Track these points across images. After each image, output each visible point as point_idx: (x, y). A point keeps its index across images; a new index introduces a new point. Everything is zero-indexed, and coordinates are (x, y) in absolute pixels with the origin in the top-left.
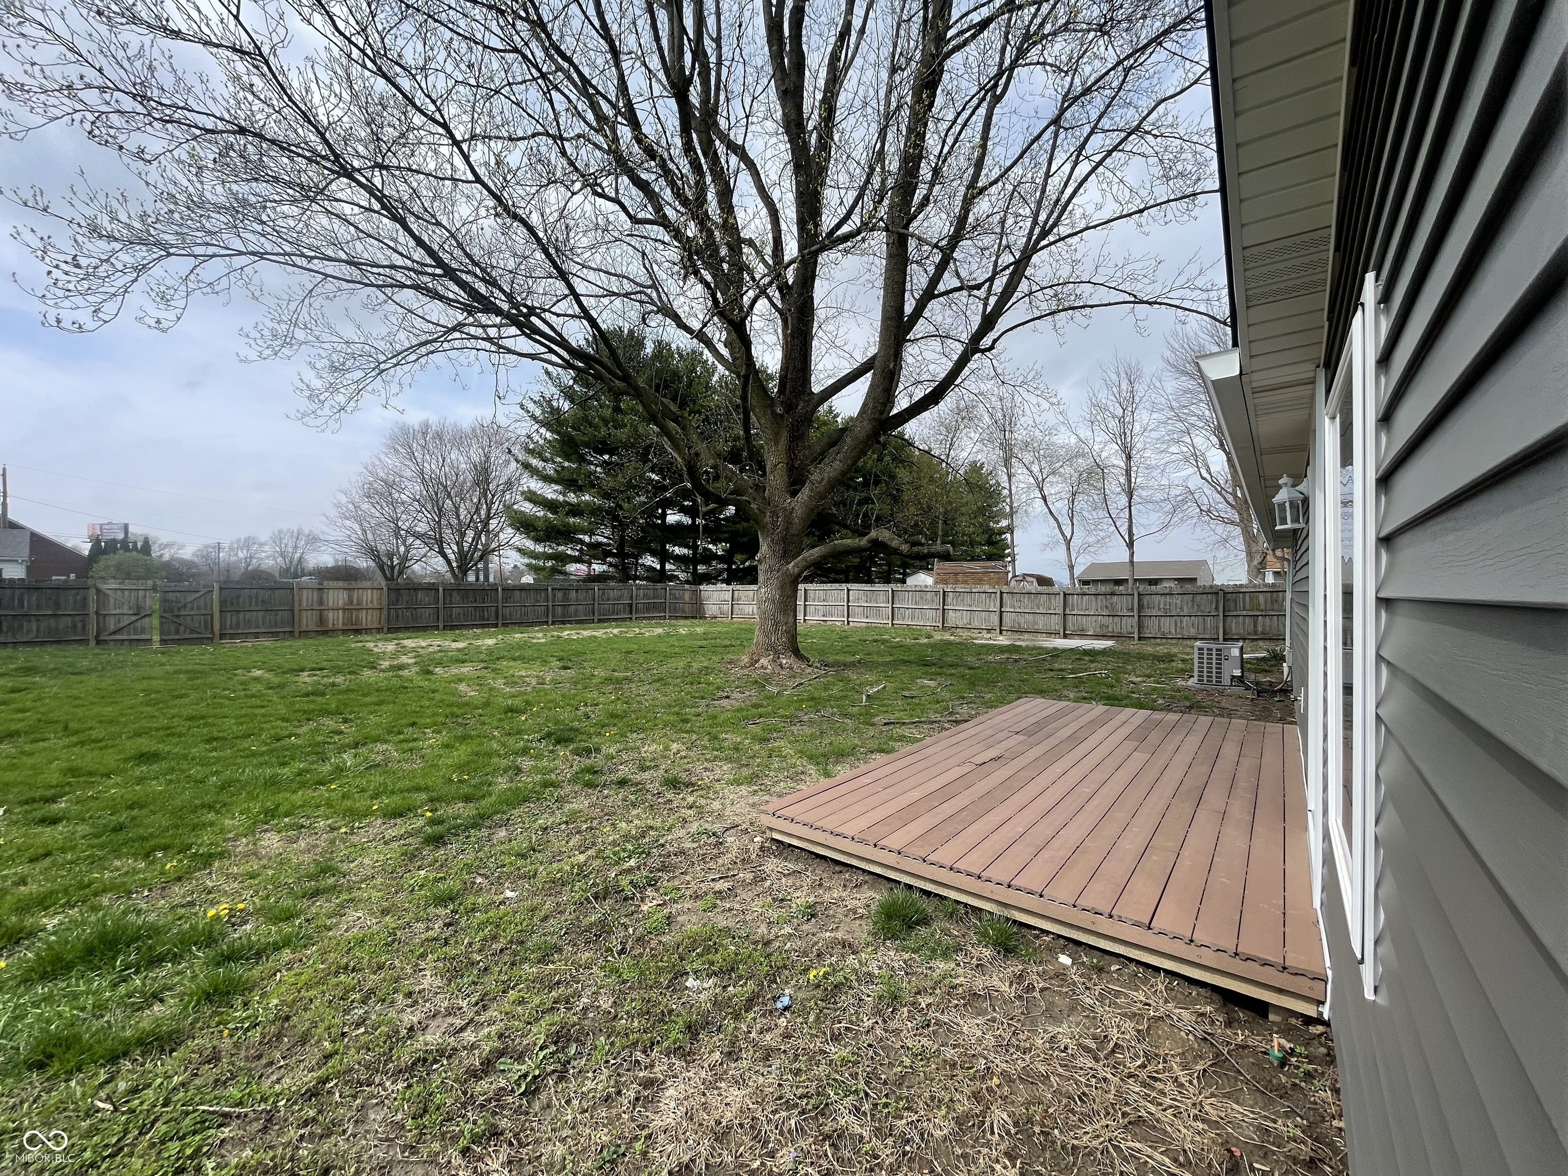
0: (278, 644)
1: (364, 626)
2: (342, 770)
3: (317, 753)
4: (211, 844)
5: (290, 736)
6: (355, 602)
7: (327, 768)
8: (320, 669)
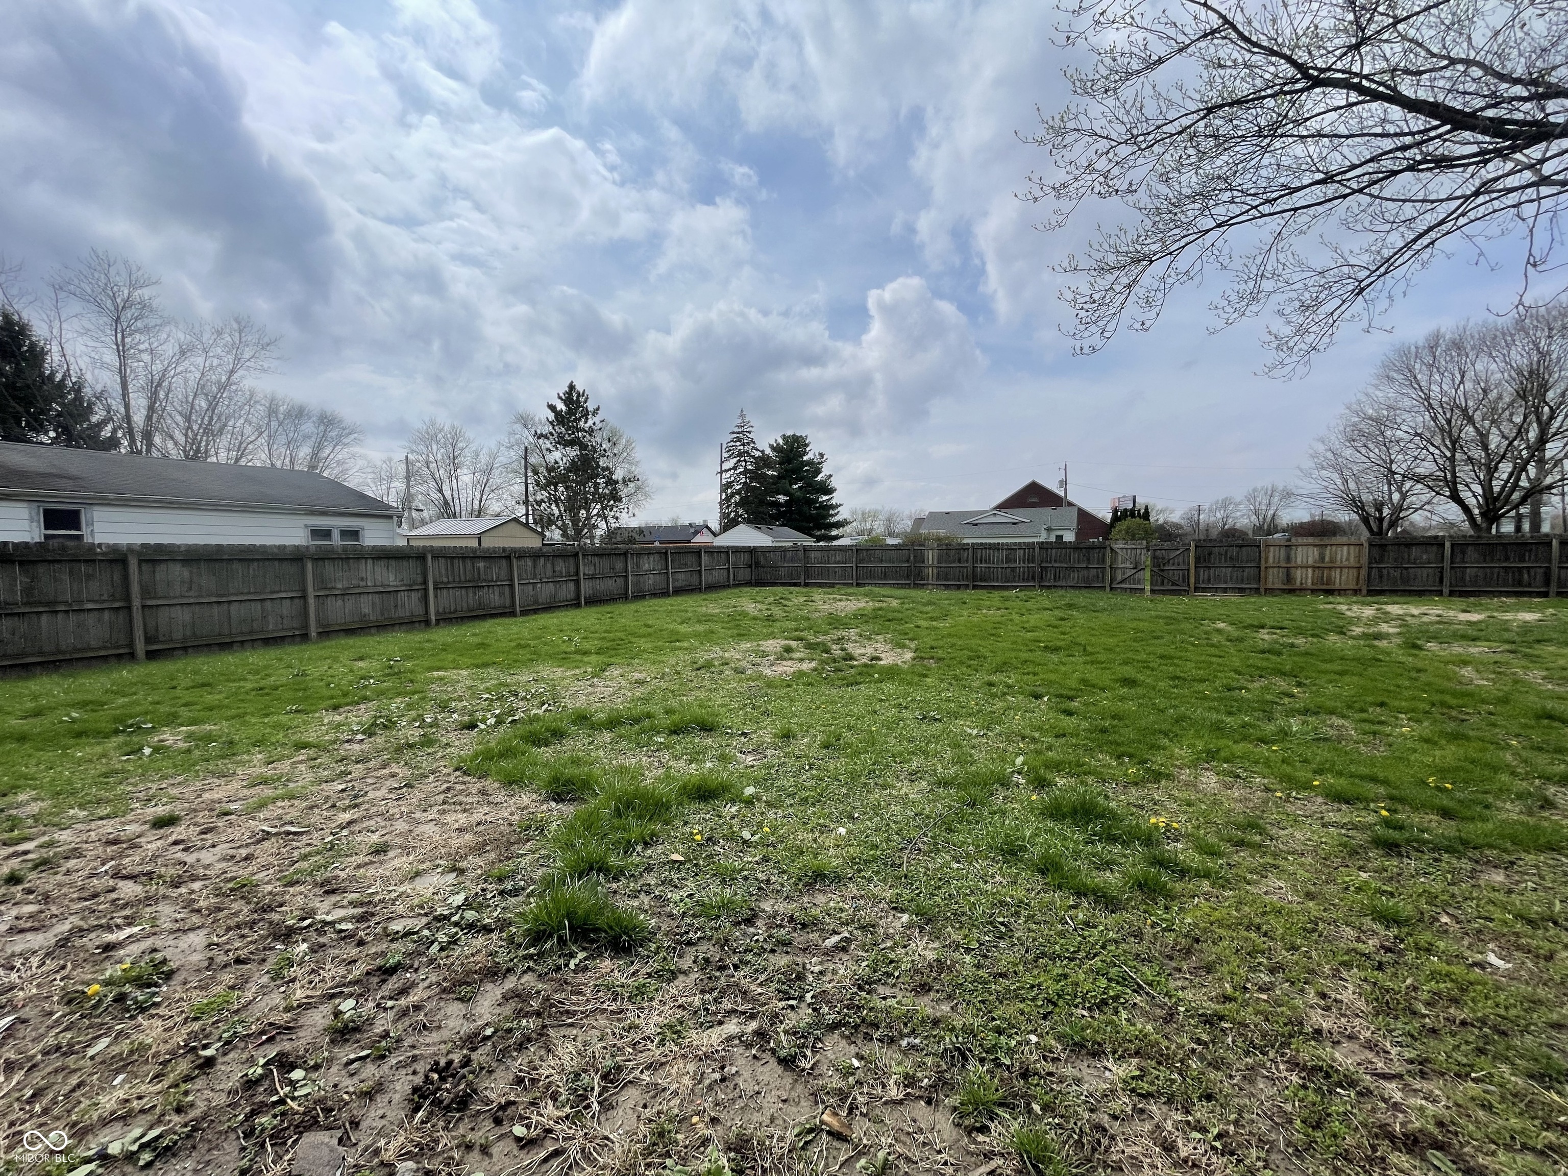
0: (1243, 600)
1: (1337, 586)
2: (1286, 734)
3: (1265, 711)
4: (1162, 765)
5: (1240, 689)
6: (1327, 559)
7: (1270, 728)
8: (1281, 628)
